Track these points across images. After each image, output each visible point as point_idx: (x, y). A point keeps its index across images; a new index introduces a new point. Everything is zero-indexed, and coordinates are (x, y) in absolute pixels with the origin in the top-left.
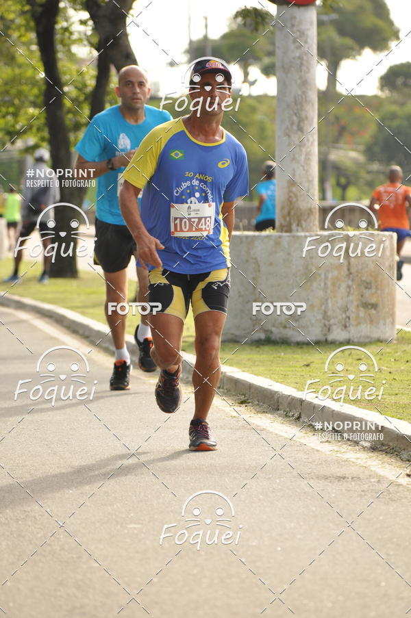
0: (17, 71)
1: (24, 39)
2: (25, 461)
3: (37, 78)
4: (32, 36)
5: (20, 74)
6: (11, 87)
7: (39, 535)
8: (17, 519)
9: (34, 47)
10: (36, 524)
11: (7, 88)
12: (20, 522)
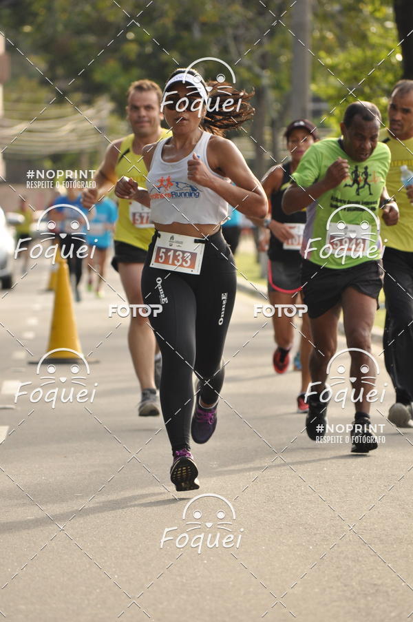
0: (369, 53)
1: (378, 15)
2: (374, 524)
3: (393, 61)
4: (389, 11)
5: (373, 58)
6: (361, 73)
7: (393, 614)
8: (365, 594)
9: (390, 25)
10: (389, 600)
11: (355, 73)
12: (369, 598)
